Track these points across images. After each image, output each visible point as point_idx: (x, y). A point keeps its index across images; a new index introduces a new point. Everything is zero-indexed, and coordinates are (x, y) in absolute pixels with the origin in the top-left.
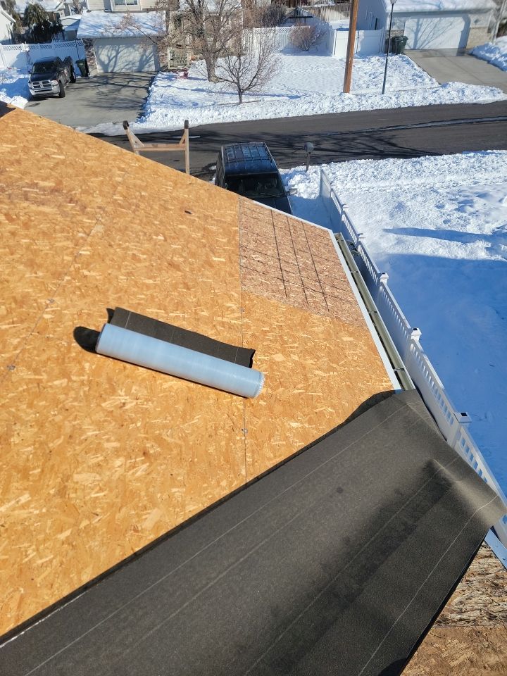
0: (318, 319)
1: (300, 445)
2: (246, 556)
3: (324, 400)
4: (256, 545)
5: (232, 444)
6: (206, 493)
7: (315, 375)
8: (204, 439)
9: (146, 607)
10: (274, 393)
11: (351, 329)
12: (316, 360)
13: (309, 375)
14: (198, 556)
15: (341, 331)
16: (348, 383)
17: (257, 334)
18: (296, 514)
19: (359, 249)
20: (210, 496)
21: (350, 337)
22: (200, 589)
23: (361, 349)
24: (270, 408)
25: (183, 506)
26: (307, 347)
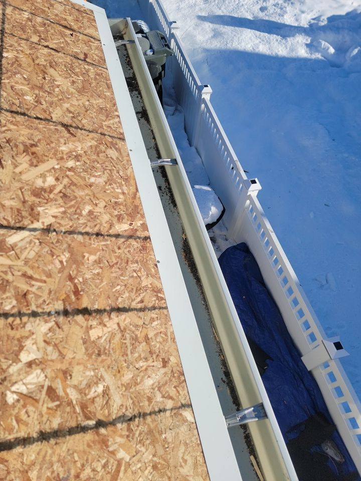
19: (173, 44)
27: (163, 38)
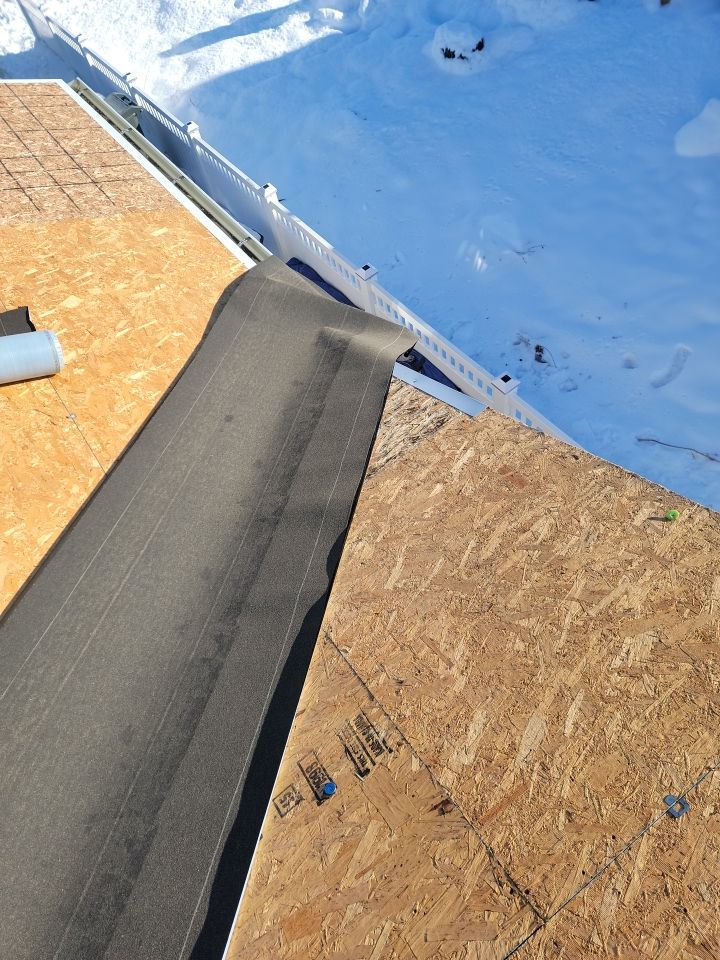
0: (104, 223)
1: (155, 396)
2: (146, 546)
3: (163, 326)
4: (153, 529)
5: (61, 442)
6: (56, 512)
7: (136, 301)
8: (18, 455)
9: (44, 662)
10: (90, 351)
11: (158, 216)
12: (128, 281)
13: (128, 305)
14: (83, 579)
15: (144, 224)
16: (185, 290)
17: (21, 285)
18: (186, 472)
20: (64, 513)
21: (162, 227)
22: (105, 607)
23: (183, 237)
24: (94, 373)
25: (33, 543)
26: (105, 269)
27: (124, 98)
